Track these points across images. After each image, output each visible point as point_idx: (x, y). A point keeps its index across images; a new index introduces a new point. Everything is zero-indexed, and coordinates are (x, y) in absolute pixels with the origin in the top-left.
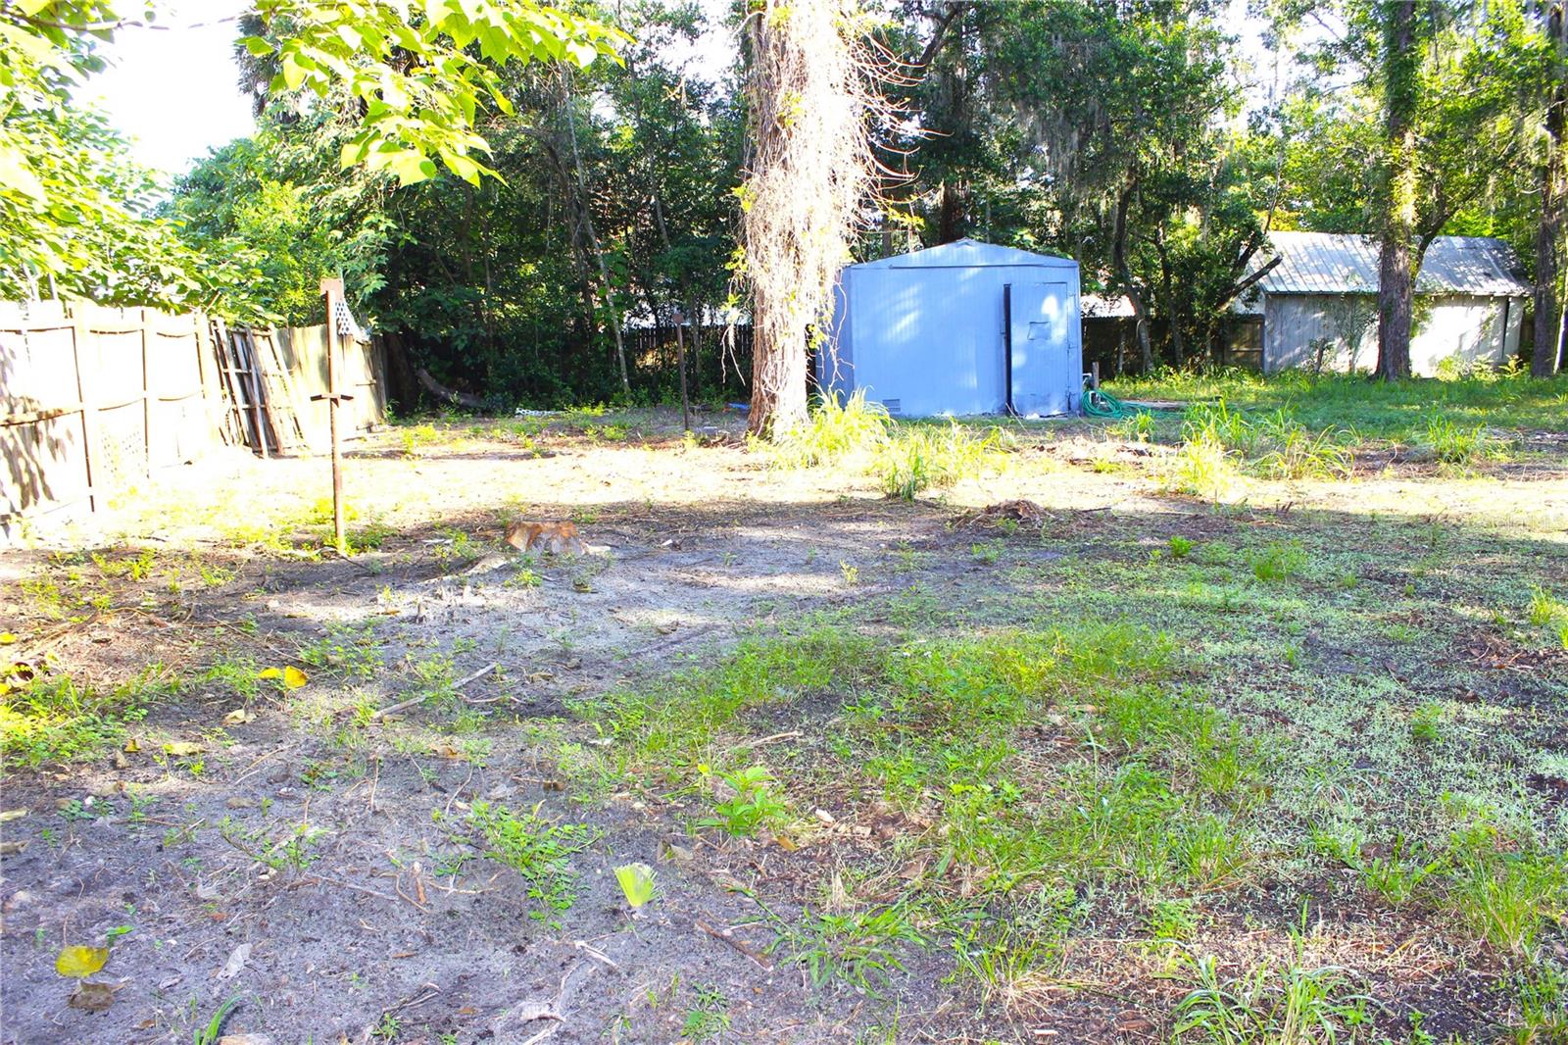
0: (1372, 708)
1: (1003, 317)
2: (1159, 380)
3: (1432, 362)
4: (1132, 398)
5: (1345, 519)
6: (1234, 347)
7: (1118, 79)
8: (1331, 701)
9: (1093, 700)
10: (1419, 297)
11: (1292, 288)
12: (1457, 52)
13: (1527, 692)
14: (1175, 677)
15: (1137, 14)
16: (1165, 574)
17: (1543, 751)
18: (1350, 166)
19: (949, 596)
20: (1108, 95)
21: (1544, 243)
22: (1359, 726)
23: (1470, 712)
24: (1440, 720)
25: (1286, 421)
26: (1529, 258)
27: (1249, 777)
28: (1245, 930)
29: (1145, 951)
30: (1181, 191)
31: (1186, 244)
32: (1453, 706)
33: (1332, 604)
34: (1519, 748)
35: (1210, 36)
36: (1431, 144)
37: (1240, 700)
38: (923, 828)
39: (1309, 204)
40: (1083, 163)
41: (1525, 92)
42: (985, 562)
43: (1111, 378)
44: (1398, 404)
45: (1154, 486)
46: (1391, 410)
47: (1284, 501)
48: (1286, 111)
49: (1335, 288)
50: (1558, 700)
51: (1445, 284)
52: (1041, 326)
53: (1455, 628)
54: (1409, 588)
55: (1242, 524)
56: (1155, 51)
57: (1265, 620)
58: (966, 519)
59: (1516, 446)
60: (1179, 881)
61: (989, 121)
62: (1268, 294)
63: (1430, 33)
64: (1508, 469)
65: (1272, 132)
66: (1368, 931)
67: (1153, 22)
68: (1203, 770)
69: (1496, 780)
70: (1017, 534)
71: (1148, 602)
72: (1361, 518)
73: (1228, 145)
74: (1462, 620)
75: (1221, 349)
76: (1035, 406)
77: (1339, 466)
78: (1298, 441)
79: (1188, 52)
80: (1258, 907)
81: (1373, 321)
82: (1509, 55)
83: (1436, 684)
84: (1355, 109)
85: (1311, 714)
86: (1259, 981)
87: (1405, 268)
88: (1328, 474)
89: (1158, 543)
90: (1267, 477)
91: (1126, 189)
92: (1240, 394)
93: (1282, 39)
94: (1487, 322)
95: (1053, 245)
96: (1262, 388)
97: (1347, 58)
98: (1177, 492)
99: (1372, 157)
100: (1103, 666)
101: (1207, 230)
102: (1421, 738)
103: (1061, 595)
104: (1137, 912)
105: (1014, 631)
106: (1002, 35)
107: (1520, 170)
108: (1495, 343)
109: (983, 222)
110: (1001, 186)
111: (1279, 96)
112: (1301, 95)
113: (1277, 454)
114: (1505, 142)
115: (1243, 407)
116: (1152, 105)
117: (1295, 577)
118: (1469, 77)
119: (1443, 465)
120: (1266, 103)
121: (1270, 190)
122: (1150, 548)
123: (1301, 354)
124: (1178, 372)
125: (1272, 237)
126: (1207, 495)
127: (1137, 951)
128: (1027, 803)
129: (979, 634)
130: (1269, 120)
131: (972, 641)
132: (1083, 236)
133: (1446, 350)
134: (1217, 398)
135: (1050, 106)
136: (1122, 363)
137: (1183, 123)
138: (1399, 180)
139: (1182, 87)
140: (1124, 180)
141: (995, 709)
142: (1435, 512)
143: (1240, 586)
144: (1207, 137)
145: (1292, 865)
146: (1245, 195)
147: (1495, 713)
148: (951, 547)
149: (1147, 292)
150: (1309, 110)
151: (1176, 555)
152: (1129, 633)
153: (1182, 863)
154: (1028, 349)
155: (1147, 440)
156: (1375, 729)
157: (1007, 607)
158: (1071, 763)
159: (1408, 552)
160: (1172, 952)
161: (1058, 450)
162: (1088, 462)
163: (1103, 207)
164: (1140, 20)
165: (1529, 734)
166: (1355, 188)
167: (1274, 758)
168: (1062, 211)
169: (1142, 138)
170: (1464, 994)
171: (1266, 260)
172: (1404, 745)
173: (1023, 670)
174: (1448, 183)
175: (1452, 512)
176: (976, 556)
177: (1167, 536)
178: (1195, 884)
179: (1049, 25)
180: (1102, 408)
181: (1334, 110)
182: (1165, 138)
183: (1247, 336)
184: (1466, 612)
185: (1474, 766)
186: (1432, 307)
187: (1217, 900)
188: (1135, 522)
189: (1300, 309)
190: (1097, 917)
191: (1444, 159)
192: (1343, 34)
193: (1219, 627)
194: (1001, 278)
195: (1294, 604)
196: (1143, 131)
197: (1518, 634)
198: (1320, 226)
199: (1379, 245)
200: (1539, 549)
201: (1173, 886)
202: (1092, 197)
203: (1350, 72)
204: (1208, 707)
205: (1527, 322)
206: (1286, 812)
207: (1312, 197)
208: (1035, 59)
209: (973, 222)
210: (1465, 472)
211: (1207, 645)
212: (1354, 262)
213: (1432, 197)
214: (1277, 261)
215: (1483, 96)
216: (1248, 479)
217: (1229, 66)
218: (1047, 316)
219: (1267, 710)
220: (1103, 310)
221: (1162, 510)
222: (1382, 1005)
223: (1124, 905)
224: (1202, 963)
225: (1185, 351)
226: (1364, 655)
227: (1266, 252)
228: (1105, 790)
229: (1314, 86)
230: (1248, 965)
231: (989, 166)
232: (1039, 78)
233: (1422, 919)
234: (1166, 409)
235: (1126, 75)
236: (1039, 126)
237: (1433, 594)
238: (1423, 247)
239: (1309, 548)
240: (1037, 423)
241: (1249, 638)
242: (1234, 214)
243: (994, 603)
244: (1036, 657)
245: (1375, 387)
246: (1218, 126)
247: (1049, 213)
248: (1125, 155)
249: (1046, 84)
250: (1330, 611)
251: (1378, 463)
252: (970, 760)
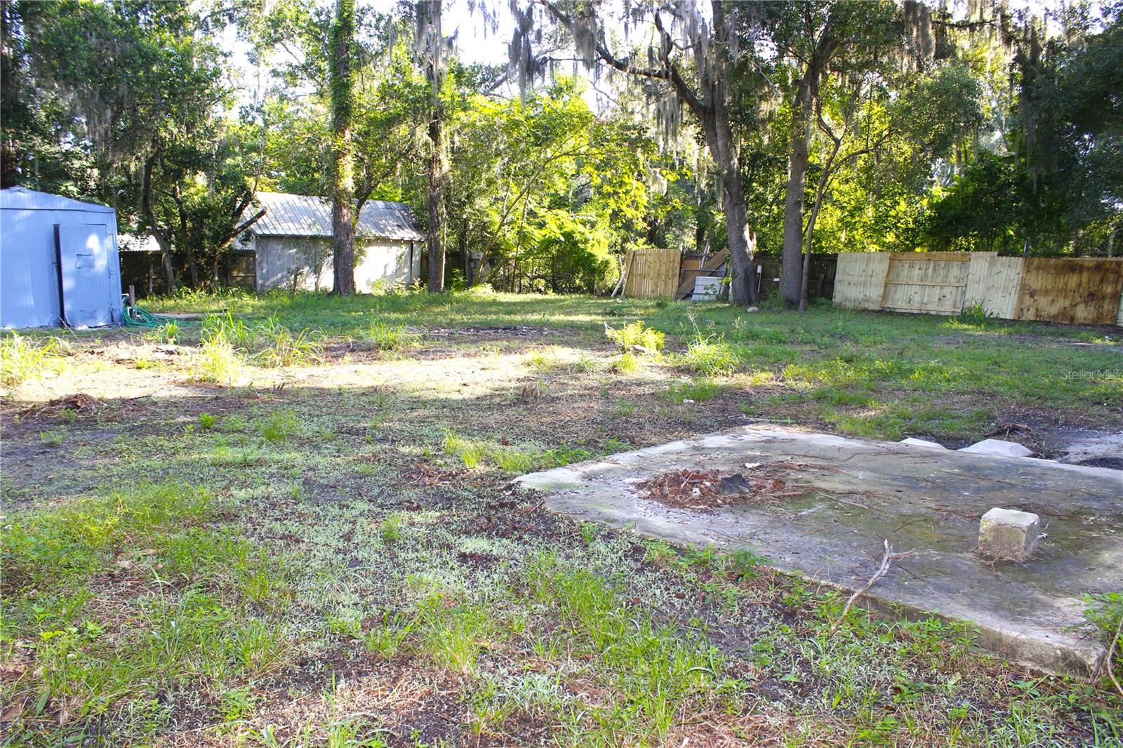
0: (354, 523)
1: (54, 250)
2: (181, 298)
3: (368, 282)
4: (161, 311)
5: (322, 392)
6: (235, 273)
7: (141, 73)
8: (327, 522)
9: (153, 544)
10: (358, 239)
11: (274, 232)
12: (375, 81)
13: (449, 499)
14: (214, 519)
15: (155, 26)
16: (198, 443)
17: (463, 537)
18: (310, 150)
19: (22, 476)
20: (135, 84)
21: (431, 207)
22: (347, 537)
23: (417, 518)
24: (399, 525)
25: (275, 325)
26: (423, 217)
27: (277, 586)
28: (291, 699)
29: (219, 734)
30: (191, 160)
31: (197, 199)
32: (405, 514)
33: (319, 453)
34: (449, 536)
35: (210, 49)
36: (361, 139)
37: (264, 530)
38: (17, 674)
39: (283, 174)
40: (116, 134)
41: (416, 111)
42: (52, 445)
43: (144, 297)
44: (349, 312)
45: (184, 376)
46: (346, 316)
47: (279, 382)
48: (266, 108)
49: (303, 233)
50: (467, 502)
51: (373, 231)
52: (86, 259)
53: (400, 462)
54: (368, 437)
55: (251, 401)
56: (170, 55)
57: (274, 469)
58: (33, 411)
59: (424, 338)
60: (237, 673)
61: (35, 93)
62: (257, 236)
63: (358, 67)
64: (421, 353)
65: (256, 122)
66: (374, 680)
67: (168, 34)
68: (243, 586)
69: (439, 560)
70: (78, 421)
71: (186, 465)
72: (332, 391)
73: (225, 129)
74: (404, 456)
75: (225, 275)
76: (84, 320)
77: (314, 356)
78: (285, 339)
79: (195, 59)
80: (297, 680)
81: (329, 255)
82: (405, 87)
83: (393, 501)
84: (312, 111)
85: (314, 534)
86: (306, 736)
87: (349, 220)
88: (306, 362)
89: (190, 419)
90: (265, 366)
91: (151, 155)
92: (241, 307)
93: (262, 58)
94: (401, 257)
95: (93, 195)
96: (256, 302)
97: (305, 76)
98: (201, 381)
99: (324, 144)
100: (159, 518)
101: (212, 189)
102: (389, 540)
103: (118, 466)
104: (209, 704)
105: (82, 499)
106: (44, 26)
107: (415, 160)
108: (406, 270)
109: (33, 174)
110: (48, 146)
111: (261, 98)
112: (276, 98)
113: (271, 349)
114: (405, 142)
115: (244, 316)
116: (169, 95)
117: (292, 437)
118: (383, 98)
119: (381, 352)
120: (252, 101)
121: (256, 163)
122: (184, 423)
123: (282, 278)
124: (195, 292)
125: (259, 195)
126: (223, 380)
127: (213, 734)
128: (108, 635)
129: (51, 504)
130: (254, 113)
131: (47, 511)
132: (117, 189)
133: (376, 275)
134: (226, 310)
135: (87, 87)
136: (151, 285)
137: (192, 110)
138: (343, 161)
139: (191, 84)
140: (149, 149)
141: (72, 564)
142: (380, 384)
143: (254, 447)
144: (209, 122)
145: (316, 644)
146: (238, 166)
147: (432, 516)
148: (21, 436)
149: (169, 233)
150: (282, 109)
151: (205, 428)
152: (174, 490)
153: (237, 659)
154: (77, 275)
155: (175, 343)
156: (358, 538)
157: (74, 480)
158: (141, 597)
159: (366, 412)
160: (240, 729)
161: (106, 353)
162: (131, 361)
163: (133, 169)
164: (158, 31)
165: (454, 527)
166: (314, 165)
167: (293, 569)
168: (99, 169)
169: (162, 119)
170: (439, 708)
171: (255, 212)
172: (378, 546)
173: (93, 529)
174: (373, 165)
175: (390, 383)
176: (43, 441)
177: (196, 414)
178: (249, 673)
179: (85, 24)
180: (139, 320)
181: (298, 110)
182: (179, 121)
183: (244, 265)
184: (405, 450)
185: (424, 553)
186: (366, 246)
187: (267, 682)
188: (171, 404)
189: (280, 247)
190: (178, 716)
191: (369, 149)
192: (303, 60)
193: (242, 478)
194: (51, 220)
195: (293, 456)
196: (162, 114)
197: (439, 461)
198: (291, 189)
199: (331, 204)
200: (445, 404)
201: (233, 678)
202: (123, 160)
203: (307, 87)
204: (242, 538)
205: (424, 257)
206: (307, 607)
207: (285, 169)
208: (73, 48)
209: (24, 173)
210: (396, 356)
211: (235, 492)
212: (315, 216)
213: (363, 174)
214: (263, 213)
215: (392, 111)
216: (252, 368)
217: (225, 73)
218: (91, 250)
219: (284, 535)
220: (136, 245)
221: (191, 395)
222: (391, 731)
223: (198, 701)
224: (263, 732)
225: (199, 276)
226: (344, 487)
227: (255, 206)
228: (171, 613)
229: (285, 93)
230: (297, 724)
231: (36, 130)
232: (79, 65)
233: (407, 664)
234: (187, 319)
235: (148, 70)
236: (79, 102)
237: (384, 440)
238: (359, 207)
239: (299, 415)
240: (87, 332)
241: (264, 484)
242: (231, 179)
243: (63, 477)
244: (103, 517)
245: (333, 301)
246: (218, 115)
247: (89, 170)
248: (149, 130)
249: (83, 70)
250: (318, 458)
251: (339, 352)
252: (56, 609)
